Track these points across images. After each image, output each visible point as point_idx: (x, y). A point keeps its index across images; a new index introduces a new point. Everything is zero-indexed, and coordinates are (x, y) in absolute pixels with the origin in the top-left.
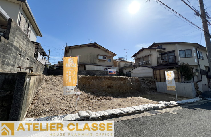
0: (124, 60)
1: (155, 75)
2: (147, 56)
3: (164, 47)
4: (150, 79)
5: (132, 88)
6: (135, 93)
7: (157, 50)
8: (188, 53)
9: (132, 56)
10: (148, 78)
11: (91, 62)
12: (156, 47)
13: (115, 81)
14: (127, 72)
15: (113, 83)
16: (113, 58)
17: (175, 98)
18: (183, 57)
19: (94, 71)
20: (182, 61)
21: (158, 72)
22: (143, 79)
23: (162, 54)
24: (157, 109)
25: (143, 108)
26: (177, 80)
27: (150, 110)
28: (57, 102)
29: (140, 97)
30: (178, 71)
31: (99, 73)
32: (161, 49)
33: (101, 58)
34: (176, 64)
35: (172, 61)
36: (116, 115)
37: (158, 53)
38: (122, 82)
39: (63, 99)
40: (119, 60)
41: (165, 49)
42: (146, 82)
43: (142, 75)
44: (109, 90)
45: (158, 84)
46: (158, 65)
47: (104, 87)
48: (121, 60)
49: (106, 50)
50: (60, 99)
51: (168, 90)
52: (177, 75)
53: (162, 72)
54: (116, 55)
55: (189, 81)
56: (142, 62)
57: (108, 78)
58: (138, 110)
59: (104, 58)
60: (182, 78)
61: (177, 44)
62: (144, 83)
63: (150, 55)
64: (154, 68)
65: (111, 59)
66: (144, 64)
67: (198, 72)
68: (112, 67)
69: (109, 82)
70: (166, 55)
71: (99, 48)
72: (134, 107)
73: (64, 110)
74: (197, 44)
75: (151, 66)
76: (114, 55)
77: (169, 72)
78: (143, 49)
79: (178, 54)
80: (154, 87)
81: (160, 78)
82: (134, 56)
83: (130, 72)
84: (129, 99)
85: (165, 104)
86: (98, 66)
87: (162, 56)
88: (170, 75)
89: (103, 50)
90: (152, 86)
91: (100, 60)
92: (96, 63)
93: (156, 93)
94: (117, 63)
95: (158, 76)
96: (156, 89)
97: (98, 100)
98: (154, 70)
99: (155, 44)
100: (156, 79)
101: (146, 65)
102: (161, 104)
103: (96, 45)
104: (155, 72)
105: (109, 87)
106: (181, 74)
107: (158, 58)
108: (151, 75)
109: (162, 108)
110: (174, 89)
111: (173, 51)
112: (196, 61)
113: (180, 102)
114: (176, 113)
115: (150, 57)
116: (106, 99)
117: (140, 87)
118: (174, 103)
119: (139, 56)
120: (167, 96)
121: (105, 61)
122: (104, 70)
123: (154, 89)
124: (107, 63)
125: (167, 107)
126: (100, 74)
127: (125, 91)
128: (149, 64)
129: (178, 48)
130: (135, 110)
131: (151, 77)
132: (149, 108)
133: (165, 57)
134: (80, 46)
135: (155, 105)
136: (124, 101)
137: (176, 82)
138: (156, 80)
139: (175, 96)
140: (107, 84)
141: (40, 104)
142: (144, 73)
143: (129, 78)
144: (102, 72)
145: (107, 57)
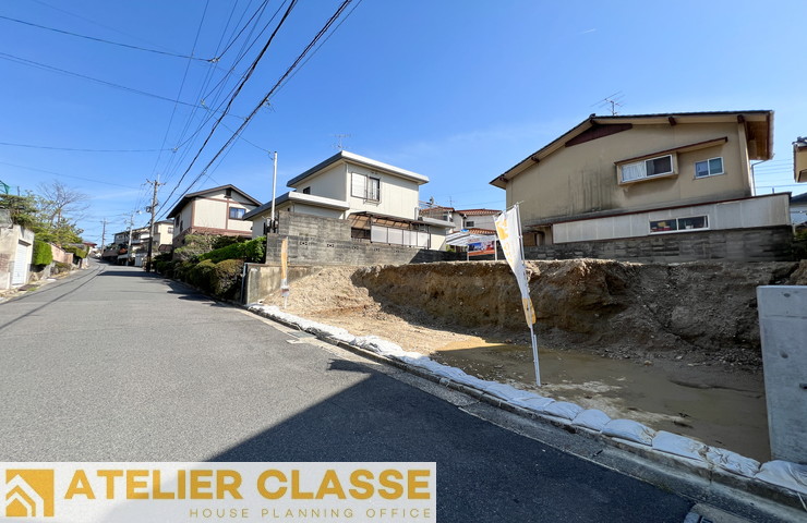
11: (588, 207)
15: (444, 282)
19: (590, 242)
31: (618, 248)
47: (426, 293)
49: (672, 121)
59: (658, 163)
65: (725, 153)
69: (434, 280)
71: (628, 127)
89: (653, 127)
92: (610, 207)
122: (648, 232)
124: (688, 187)
126: (623, 253)
127: (487, 315)
134: (535, 160)
140: (431, 285)
144: (632, 244)
145: (679, 155)
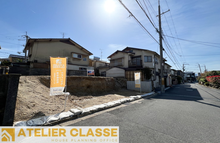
0: (99, 60)
1: (126, 76)
2: (121, 59)
3: (134, 51)
4: (122, 79)
5: (108, 87)
6: (111, 91)
7: (129, 54)
8: (149, 58)
9: (108, 57)
10: (120, 78)
12: (128, 51)
13: (94, 81)
14: (102, 72)
15: (91, 83)
16: (89, 57)
17: (139, 93)
18: (146, 61)
20: (145, 65)
21: (128, 73)
22: (117, 79)
23: (132, 58)
24: (129, 101)
25: (120, 102)
26: (142, 79)
27: (124, 103)
28: (43, 104)
29: (115, 94)
30: (143, 73)
31: (73, 72)
32: (132, 53)
33: (76, 56)
34: (142, 66)
35: (139, 64)
36: (102, 108)
37: (130, 56)
38: (100, 82)
39: (47, 101)
40: (94, 59)
41: (134, 54)
42: (119, 82)
43: (116, 76)
44: (88, 89)
45: (129, 83)
46: (129, 67)
47: (83, 87)
48: (97, 59)
49: (82, 49)
50: (44, 101)
51: (136, 87)
52: (142, 75)
53: (132, 72)
54: (93, 54)
55: (149, 80)
56: (116, 64)
57: (87, 79)
58: (117, 104)
59: (80, 56)
60: (144, 78)
61: (143, 51)
62: (118, 82)
63: (123, 58)
64: (126, 70)
65: (87, 58)
66: (118, 66)
67: (154, 74)
68: (87, 66)
69: (88, 82)
70: (135, 59)
71: (74, 45)
72: (114, 102)
73: (53, 111)
74: (155, 52)
75: (123, 67)
76: (90, 54)
77: (137, 73)
78: (118, 52)
79: (143, 59)
80: (125, 85)
81: (130, 78)
82: (110, 57)
83: (106, 72)
84: (107, 96)
85: (134, 98)
86: (73, 65)
87: (132, 59)
88: (137, 76)
89: (78, 48)
90: (124, 85)
91: (75, 59)
93: (126, 90)
94: (93, 63)
95: (128, 77)
96: (127, 87)
97: (80, 100)
98: (125, 71)
99: (128, 49)
100: (127, 78)
101: (120, 66)
102: (132, 98)
103: (70, 41)
104: (126, 72)
105: (89, 87)
106: (144, 75)
107: (129, 61)
108: (123, 75)
109: (132, 101)
110: (139, 87)
111: (140, 56)
112: (154, 65)
113: (143, 96)
114: (141, 103)
115: (123, 59)
116: (87, 98)
117: (114, 86)
118: (139, 96)
119: (113, 58)
120: (134, 92)
121: (80, 59)
122: (78, 70)
123: (125, 87)
124: (82, 62)
125: (136, 99)
126: (75, 73)
127: (103, 90)
128: (122, 65)
129: (144, 54)
130: (115, 103)
131: (123, 77)
132: (124, 101)
133: (135, 60)
134: (50, 40)
135: (128, 99)
136: (104, 99)
137: (141, 81)
138: (127, 80)
139: (139, 92)
140: (86, 84)
141: (25, 108)
142: (118, 74)
143: (106, 78)
144: (76, 72)
145: (82, 56)
